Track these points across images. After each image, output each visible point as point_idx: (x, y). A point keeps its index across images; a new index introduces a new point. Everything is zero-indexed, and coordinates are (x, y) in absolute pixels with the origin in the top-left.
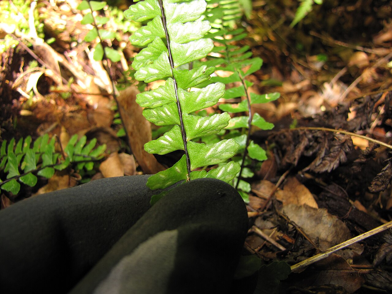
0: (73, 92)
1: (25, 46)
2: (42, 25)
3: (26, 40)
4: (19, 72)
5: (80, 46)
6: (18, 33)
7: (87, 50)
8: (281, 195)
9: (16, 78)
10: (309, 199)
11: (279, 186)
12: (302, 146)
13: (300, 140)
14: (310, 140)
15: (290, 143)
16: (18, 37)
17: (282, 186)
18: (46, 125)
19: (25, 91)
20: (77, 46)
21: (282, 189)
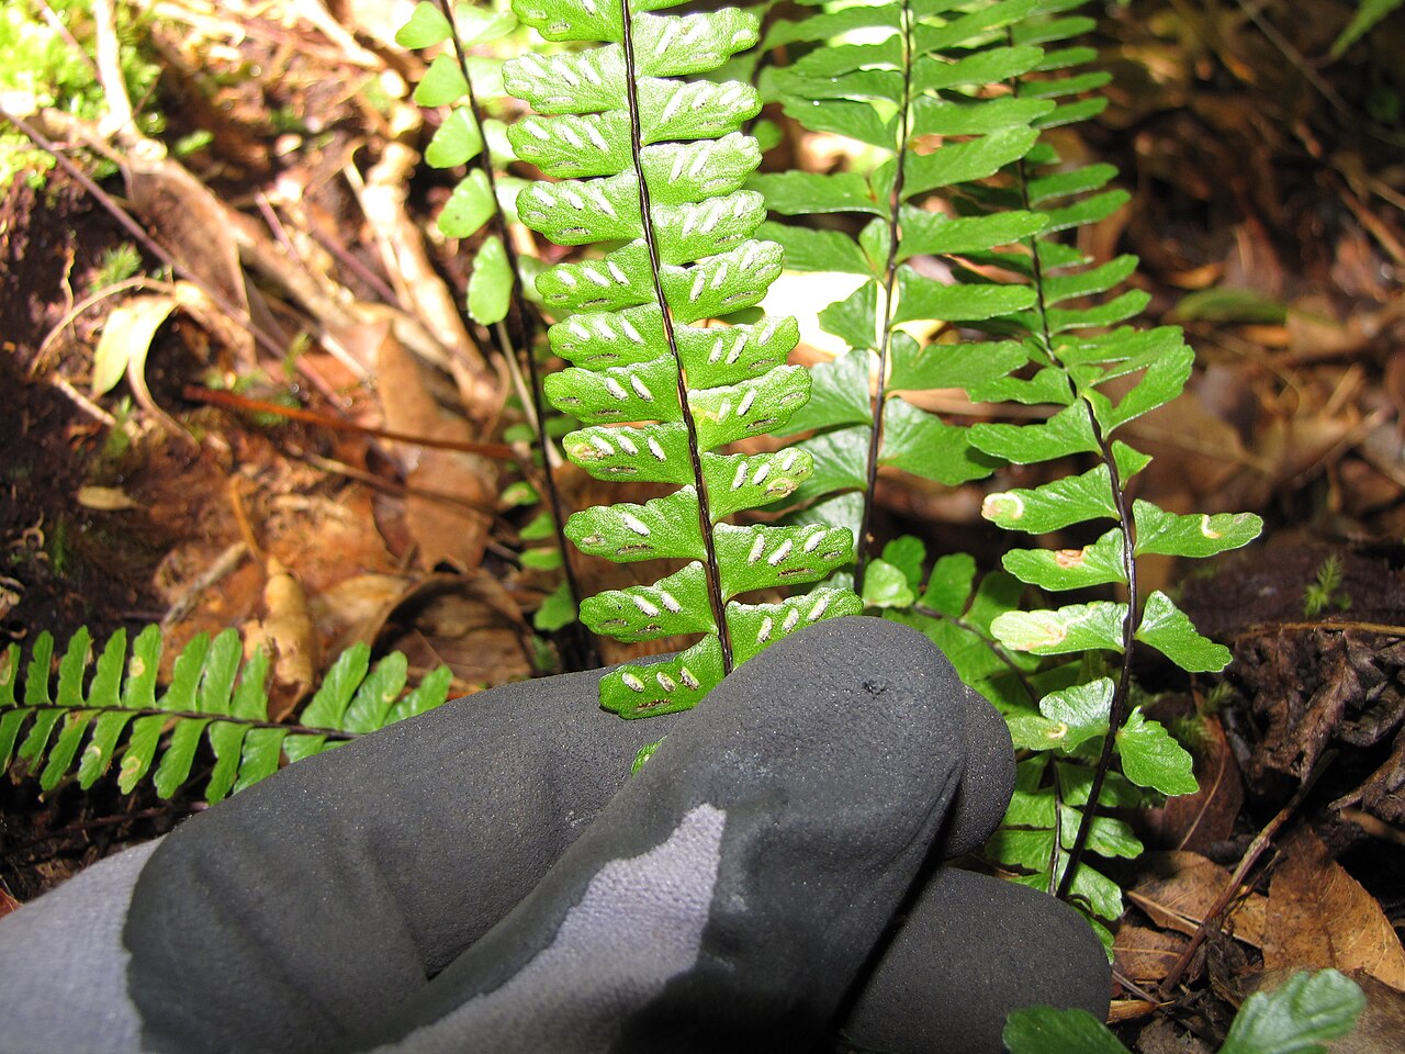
0: (306, 393)
1: (84, 177)
2: (149, 73)
3: (88, 148)
4: (56, 296)
5: (313, 148)
6: (54, 119)
7: (353, 175)
8: (1255, 917)
9: (46, 328)
10: (1381, 948)
11: (1245, 880)
12: (1330, 704)
13: (1325, 674)
14: (1364, 679)
15: (1284, 682)
16: (54, 137)
17: (1260, 879)
18: (194, 555)
19: (86, 388)
20: (300, 152)
21: (1263, 892)
